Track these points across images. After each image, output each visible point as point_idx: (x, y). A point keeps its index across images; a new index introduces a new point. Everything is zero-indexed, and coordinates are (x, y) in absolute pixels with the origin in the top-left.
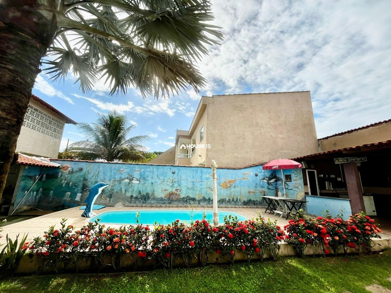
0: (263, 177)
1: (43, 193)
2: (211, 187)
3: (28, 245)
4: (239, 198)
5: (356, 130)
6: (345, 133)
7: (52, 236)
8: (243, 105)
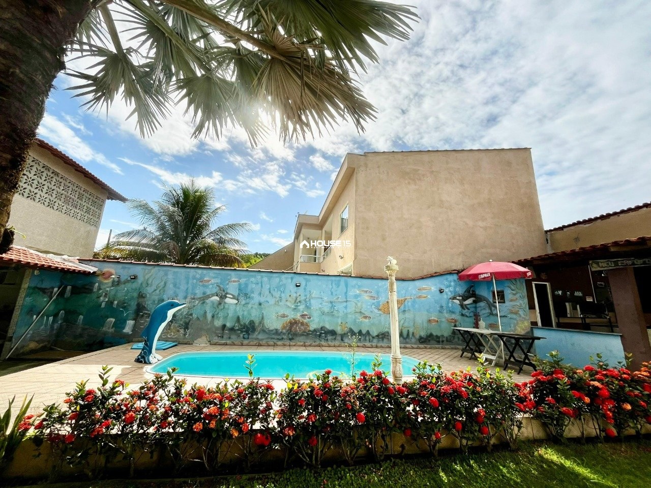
0: (453, 295)
1: (66, 320)
2: (363, 311)
3: (31, 421)
4: (411, 330)
5: (615, 214)
6: (596, 219)
7: (82, 403)
8: (417, 170)
